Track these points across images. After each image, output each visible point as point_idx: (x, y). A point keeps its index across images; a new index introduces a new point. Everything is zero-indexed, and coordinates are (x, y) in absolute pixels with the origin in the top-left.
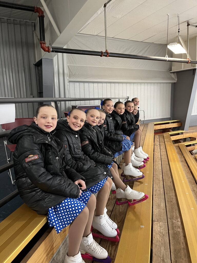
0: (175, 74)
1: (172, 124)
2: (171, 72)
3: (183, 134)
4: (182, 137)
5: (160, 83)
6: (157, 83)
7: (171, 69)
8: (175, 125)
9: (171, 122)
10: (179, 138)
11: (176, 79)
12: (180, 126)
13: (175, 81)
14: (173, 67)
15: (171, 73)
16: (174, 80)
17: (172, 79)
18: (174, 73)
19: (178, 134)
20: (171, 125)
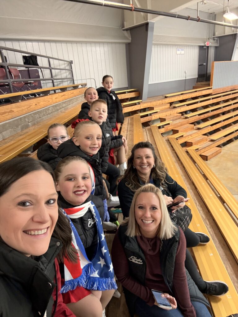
0: (129, 31)
1: (129, 94)
2: (124, 28)
3: (140, 104)
4: (139, 108)
5: (112, 43)
6: (108, 43)
7: (123, 26)
8: (132, 95)
9: (127, 91)
10: (135, 108)
11: (130, 39)
12: (138, 96)
13: (129, 41)
14: (125, 23)
15: (124, 30)
16: (128, 39)
17: (125, 38)
18: (127, 30)
19: (135, 104)
20: (127, 95)
